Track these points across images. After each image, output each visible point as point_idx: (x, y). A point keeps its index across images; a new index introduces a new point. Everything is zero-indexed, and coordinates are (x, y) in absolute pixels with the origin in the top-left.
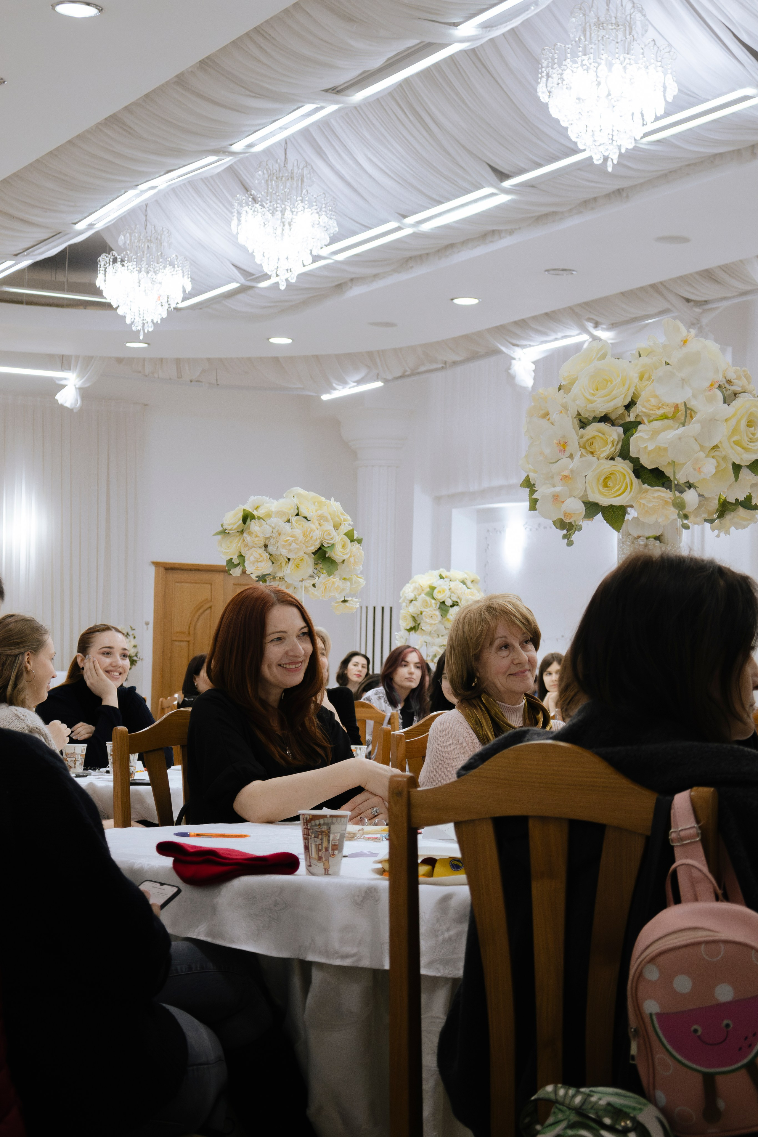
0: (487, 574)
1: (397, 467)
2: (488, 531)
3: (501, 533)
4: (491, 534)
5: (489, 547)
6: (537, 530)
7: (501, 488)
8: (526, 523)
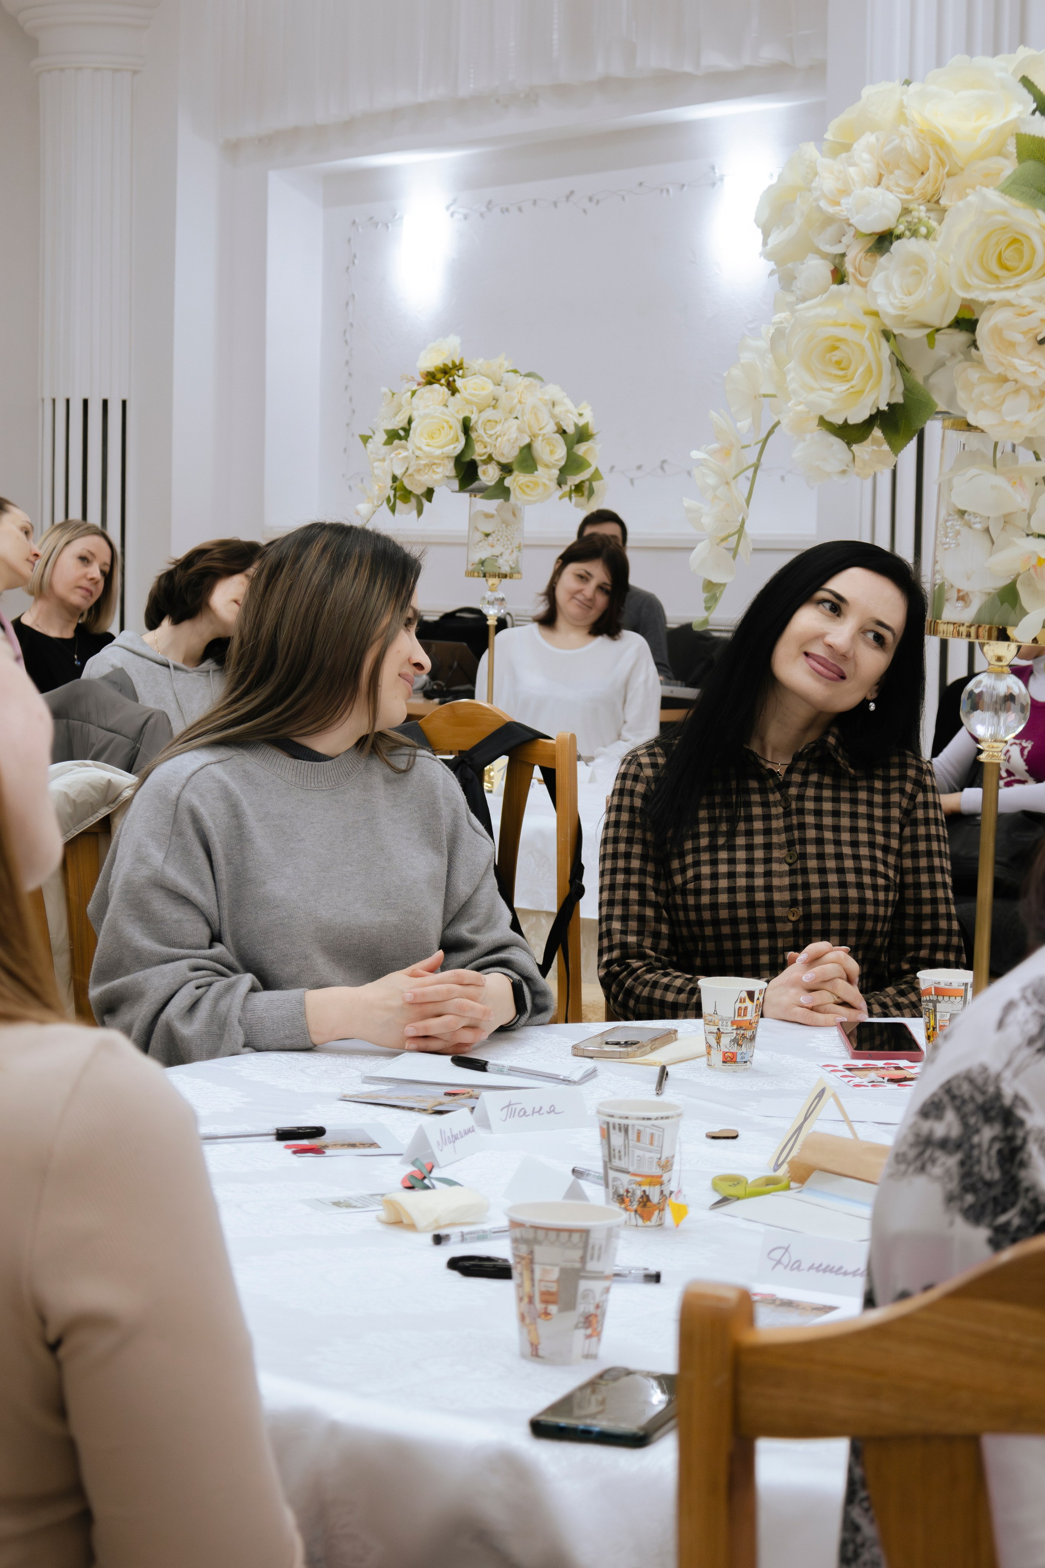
0: (352, 325)
1: (135, 72)
2: (354, 222)
3: (387, 227)
4: (360, 230)
5: (356, 261)
6: (482, 215)
7: (396, 114)
8: (455, 201)
